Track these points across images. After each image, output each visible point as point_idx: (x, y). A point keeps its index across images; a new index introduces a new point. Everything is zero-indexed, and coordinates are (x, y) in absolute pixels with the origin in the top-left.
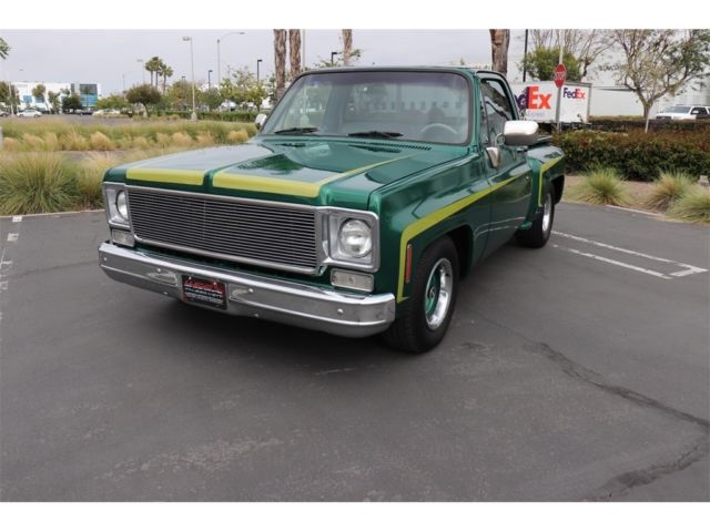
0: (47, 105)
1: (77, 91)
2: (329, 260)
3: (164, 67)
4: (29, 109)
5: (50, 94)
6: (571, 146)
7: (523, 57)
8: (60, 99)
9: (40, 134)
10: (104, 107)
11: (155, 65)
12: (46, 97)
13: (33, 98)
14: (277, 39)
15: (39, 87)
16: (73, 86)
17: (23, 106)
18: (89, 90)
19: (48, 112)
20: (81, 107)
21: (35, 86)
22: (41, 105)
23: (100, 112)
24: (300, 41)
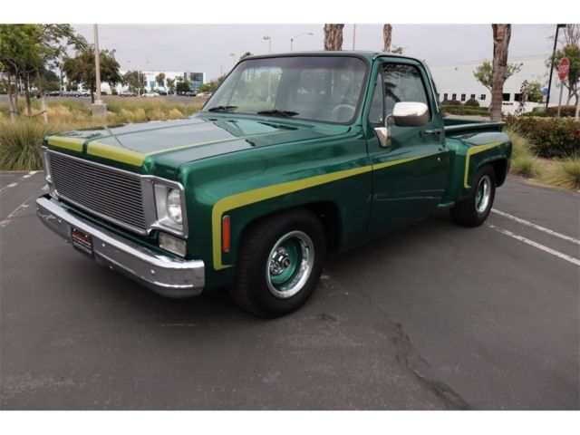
0: (167, 89)
1: (189, 79)
2: (157, 225)
4: (153, 91)
5: (168, 80)
6: (563, 134)
8: (175, 83)
9: (133, 109)
10: (204, 91)
12: (165, 82)
13: (157, 84)
14: (327, 38)
15: (161, 75)
16: (185, 74)
17: (148, 88)
18: (197, 77)
19: (165, 94)
20: (188, 90)
21: (157, 74)
22: (161, 89)
23: (201, 94)
24: (342, 39)
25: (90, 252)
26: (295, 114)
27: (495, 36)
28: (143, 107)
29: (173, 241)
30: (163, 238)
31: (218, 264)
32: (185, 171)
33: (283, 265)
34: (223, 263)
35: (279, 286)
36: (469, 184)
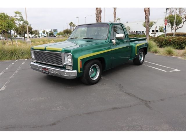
0: (46, 35)
1: (53, 31)
2: (65, 64)
3: (73, 24)
4: (42, 36)
5: (47, 32)
6: (166, 41)
7: (165, 18)
8: (49, 33)
9: (39, 41)
10: (58, 35)
11: (71, 24)
12: (46, 33)
13: (43, 33)
14: (96, 16)
15: (44, 31)
16: (52, 30)
17: (40, 35)
18: (55, 31)
19: (46, 37)
20: (53, 35)
21: (43, 30)
22: (44, 35)
23: (58, 36)
24: (101, 17)
25: (47, 72)
26: (92, 38)
27: (145, 14)
28: (42, 41)
29: (69, 67)
30: (66, 67)
31: (79, 71)
32: (72, 51)
33: (93, 73)
34: (81, 71)
35: (93, 78)
36: (137, 54)
